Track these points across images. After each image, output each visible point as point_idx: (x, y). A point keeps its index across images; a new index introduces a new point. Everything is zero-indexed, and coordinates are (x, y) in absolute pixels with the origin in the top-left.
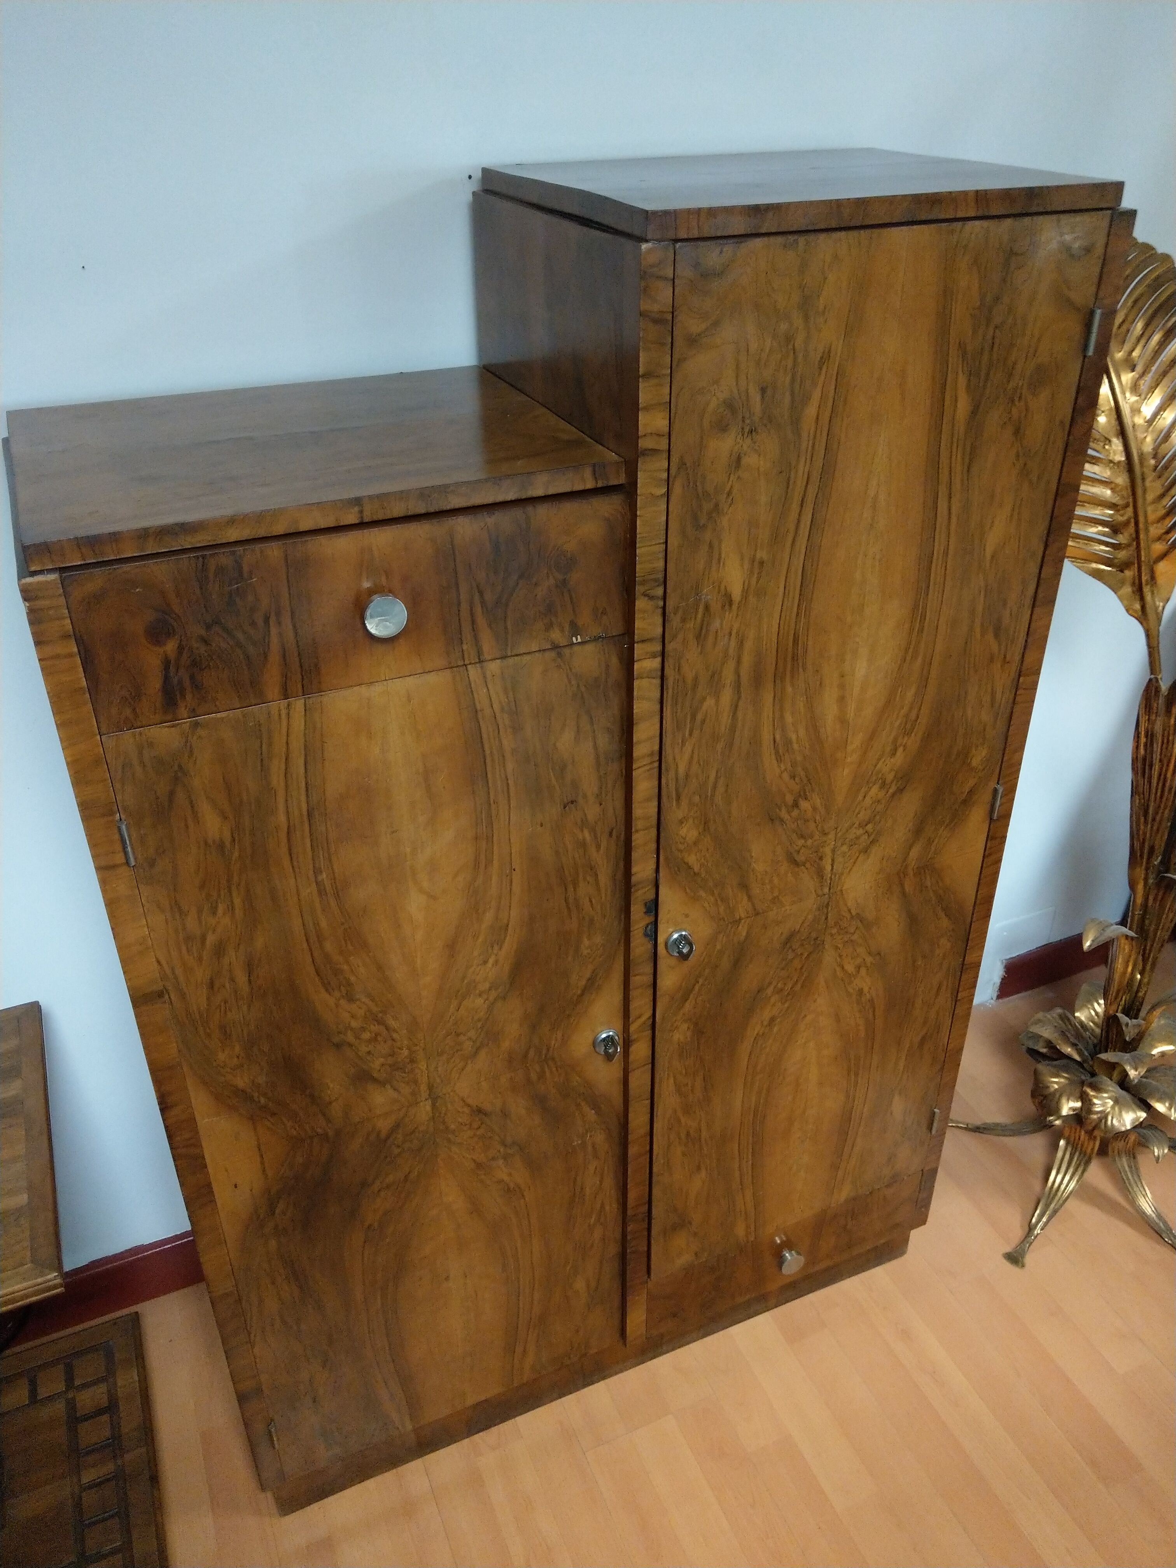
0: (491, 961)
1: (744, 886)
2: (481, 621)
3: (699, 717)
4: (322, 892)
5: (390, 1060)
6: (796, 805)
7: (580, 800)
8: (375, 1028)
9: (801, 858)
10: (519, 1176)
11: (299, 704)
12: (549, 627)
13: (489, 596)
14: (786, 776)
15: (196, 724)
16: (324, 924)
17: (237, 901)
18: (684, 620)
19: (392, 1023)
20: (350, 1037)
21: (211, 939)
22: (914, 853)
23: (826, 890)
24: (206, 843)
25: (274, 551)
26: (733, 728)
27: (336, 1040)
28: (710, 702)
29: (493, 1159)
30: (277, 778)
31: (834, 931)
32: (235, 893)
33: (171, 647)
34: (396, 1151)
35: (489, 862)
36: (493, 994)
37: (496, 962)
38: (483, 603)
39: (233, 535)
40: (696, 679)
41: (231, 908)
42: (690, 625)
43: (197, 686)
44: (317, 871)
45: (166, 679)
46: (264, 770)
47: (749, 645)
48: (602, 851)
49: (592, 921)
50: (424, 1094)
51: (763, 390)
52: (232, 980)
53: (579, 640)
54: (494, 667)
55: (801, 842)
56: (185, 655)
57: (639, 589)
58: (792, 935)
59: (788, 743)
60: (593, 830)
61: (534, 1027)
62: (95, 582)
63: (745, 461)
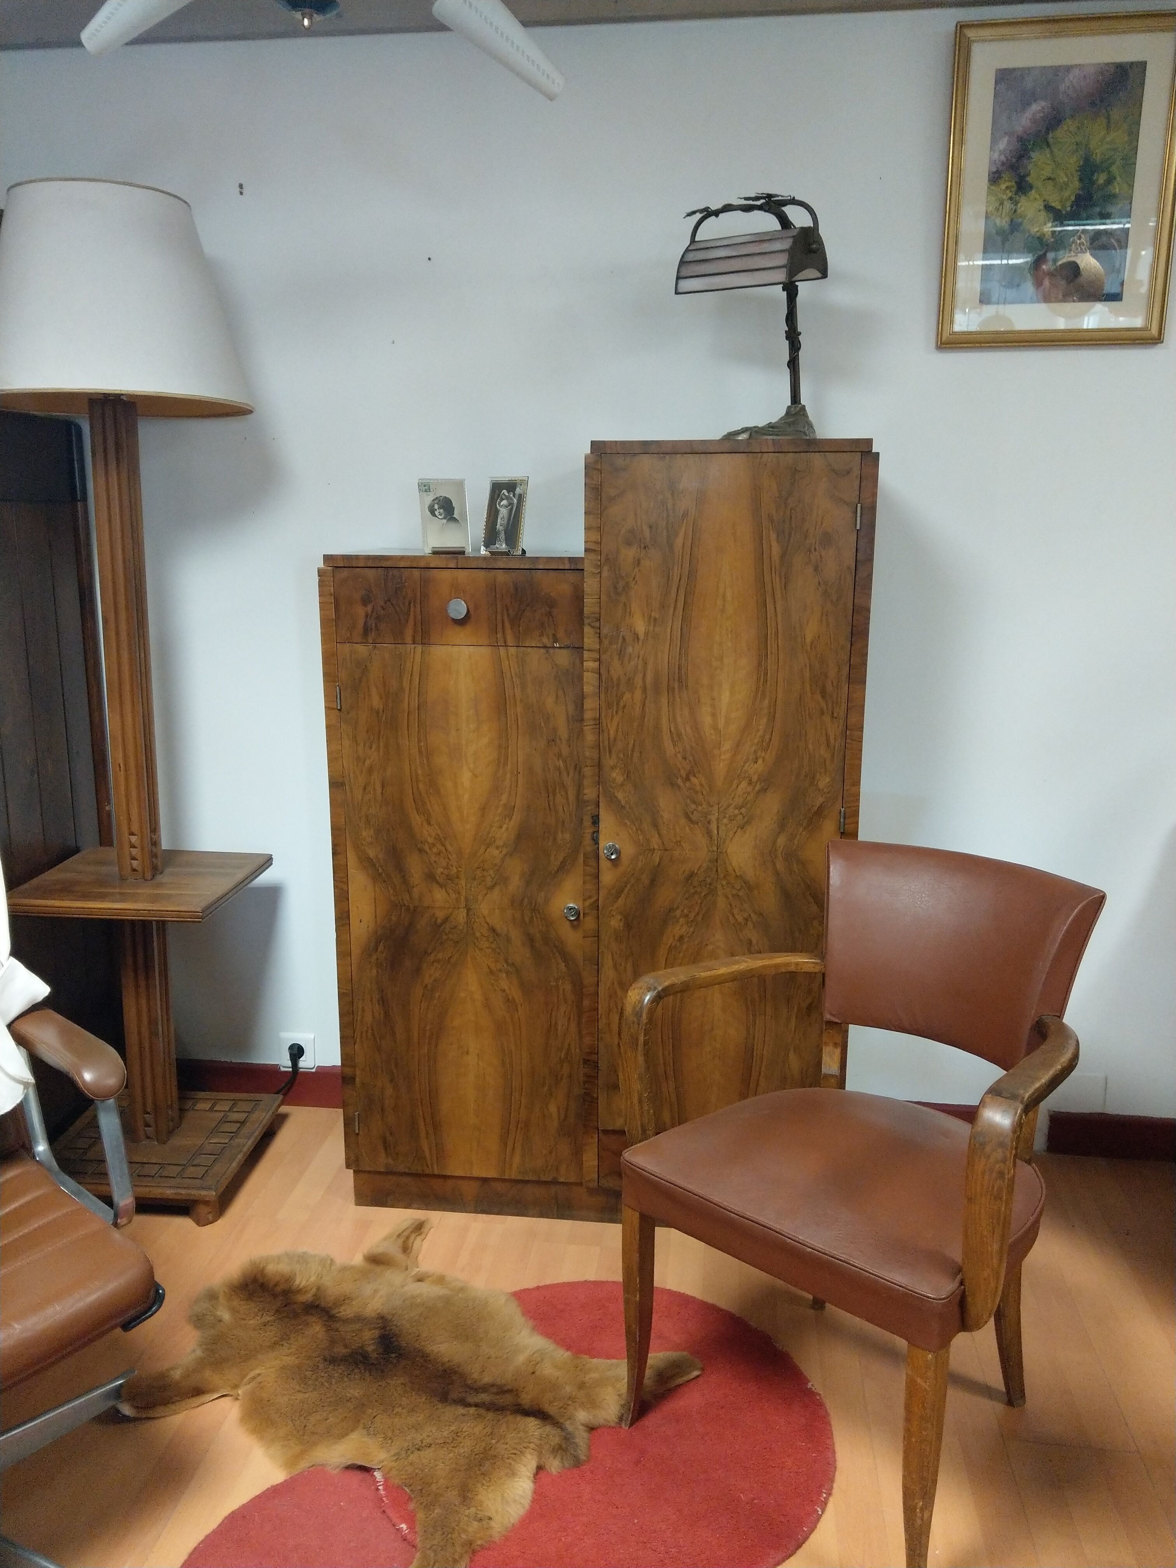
0: (505, 826)
1: (656, 826)
2: (507, 624)
3: (622, 704)
4: (420, 752)
5: (446, 872)
6: (687, 779)
7: (558, 741)
8: (439, 846)
9: (694, 817)
10: (516, 993)
11: (419, 648)
12: (542, 635)
13: (511, 611)
14: (679, 756)
15: (375, 647)
16: (420, 772)
17: (382, 745)
18: (611, 643)
19: (450, 848)
20: (426, 848)
21: (368, 762)
22: (781, 841)
23: (715, 849)
24: (372, 708)
25: (416, 573)
26: (643, 716)
27: (419, 846)
28: (627, 696)
29: (500, 971)
30: (406, 684)
31: (724, 883)
32: (381, 740)
33: (369, 608)
34: (445, 937)
35: (505, 764)
36: (505, 851)
37: (507, 829)
38: (508, 615)
39: (402, 564)
40: (619, 679)
41: (378, 748)
42: (614, 647)
43: (377, 629)
44: (419, 741)
45: (365, 623)
46: (401, 677)
47: (650, 667)
48: (570, 777)
49: (563, 823)
50: (463, 905)
51: (651, 527)
52: (374, 789)
53: (558, 646)
54: (512, 650)
55: (693, 806)
56: (375, 613)
57: (586, 621)
58: (692, 875)
59: (679, 735)
60: (565, 761)
61: (528, 883)
62: (345, 573)
63: (642, 562)
